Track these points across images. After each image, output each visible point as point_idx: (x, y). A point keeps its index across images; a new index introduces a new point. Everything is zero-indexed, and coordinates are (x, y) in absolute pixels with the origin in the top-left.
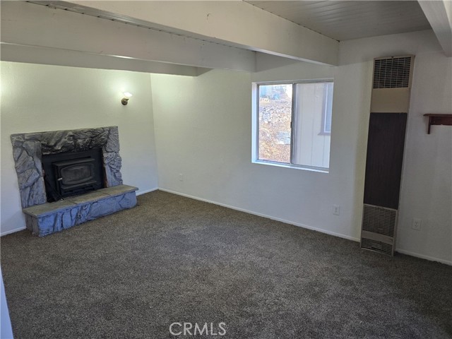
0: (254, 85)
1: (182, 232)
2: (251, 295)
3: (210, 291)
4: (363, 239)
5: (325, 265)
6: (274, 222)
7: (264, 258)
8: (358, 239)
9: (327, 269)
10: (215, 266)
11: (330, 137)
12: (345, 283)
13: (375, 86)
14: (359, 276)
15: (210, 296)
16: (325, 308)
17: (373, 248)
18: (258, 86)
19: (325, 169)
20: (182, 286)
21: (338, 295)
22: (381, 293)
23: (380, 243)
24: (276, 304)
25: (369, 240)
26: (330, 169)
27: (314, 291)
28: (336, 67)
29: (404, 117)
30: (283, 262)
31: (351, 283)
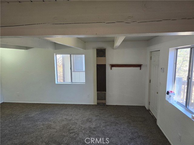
0: (55, 54)
1: (29, 116)
2: (71, 127)
3: (55, 131)
4: (98, 103)
5: (89, 113)
6: (67, 104)
7: (69, 116)
8: (96, 104)
9: (90, 114)
10: (52, 123)
11: (85, 72)
12: (97, 116)
13: (97, 57)
14: (100, 113)
15: (56, 132)
16: (94, 124)
17: (101, 105)
18: (56, 54)
19: (84, 83)
20: (43, 132)
21: (96, 120)
22: (106, 116)
23: (102, 103)
24: (80, 127)
25: (99, 103)
26: (86, 82)
27: (89, 121)
28: (85, 50)
29: (105, 65)
30: (76, 116)
31: (98, 116)
